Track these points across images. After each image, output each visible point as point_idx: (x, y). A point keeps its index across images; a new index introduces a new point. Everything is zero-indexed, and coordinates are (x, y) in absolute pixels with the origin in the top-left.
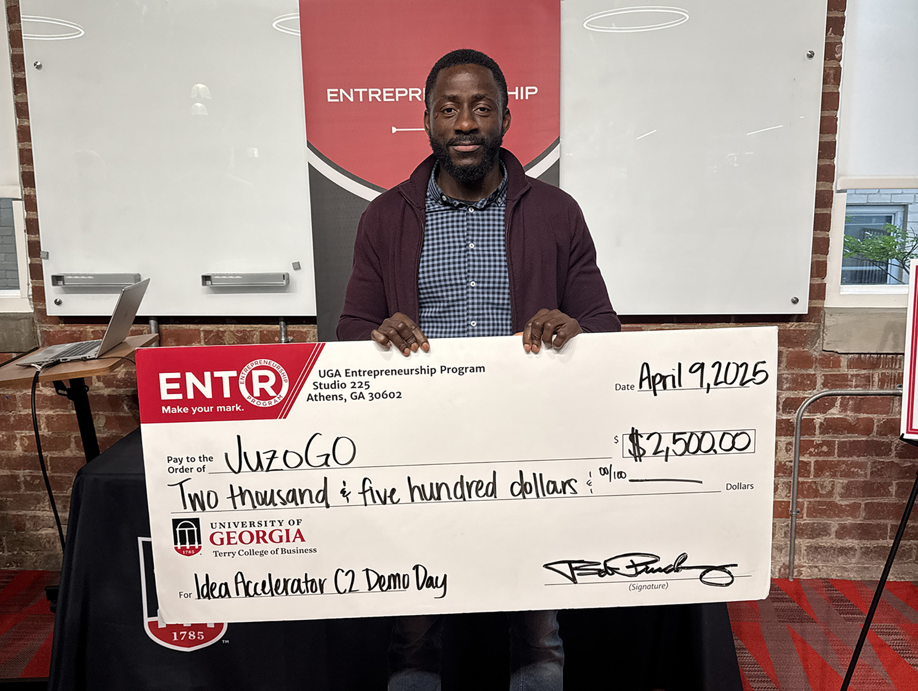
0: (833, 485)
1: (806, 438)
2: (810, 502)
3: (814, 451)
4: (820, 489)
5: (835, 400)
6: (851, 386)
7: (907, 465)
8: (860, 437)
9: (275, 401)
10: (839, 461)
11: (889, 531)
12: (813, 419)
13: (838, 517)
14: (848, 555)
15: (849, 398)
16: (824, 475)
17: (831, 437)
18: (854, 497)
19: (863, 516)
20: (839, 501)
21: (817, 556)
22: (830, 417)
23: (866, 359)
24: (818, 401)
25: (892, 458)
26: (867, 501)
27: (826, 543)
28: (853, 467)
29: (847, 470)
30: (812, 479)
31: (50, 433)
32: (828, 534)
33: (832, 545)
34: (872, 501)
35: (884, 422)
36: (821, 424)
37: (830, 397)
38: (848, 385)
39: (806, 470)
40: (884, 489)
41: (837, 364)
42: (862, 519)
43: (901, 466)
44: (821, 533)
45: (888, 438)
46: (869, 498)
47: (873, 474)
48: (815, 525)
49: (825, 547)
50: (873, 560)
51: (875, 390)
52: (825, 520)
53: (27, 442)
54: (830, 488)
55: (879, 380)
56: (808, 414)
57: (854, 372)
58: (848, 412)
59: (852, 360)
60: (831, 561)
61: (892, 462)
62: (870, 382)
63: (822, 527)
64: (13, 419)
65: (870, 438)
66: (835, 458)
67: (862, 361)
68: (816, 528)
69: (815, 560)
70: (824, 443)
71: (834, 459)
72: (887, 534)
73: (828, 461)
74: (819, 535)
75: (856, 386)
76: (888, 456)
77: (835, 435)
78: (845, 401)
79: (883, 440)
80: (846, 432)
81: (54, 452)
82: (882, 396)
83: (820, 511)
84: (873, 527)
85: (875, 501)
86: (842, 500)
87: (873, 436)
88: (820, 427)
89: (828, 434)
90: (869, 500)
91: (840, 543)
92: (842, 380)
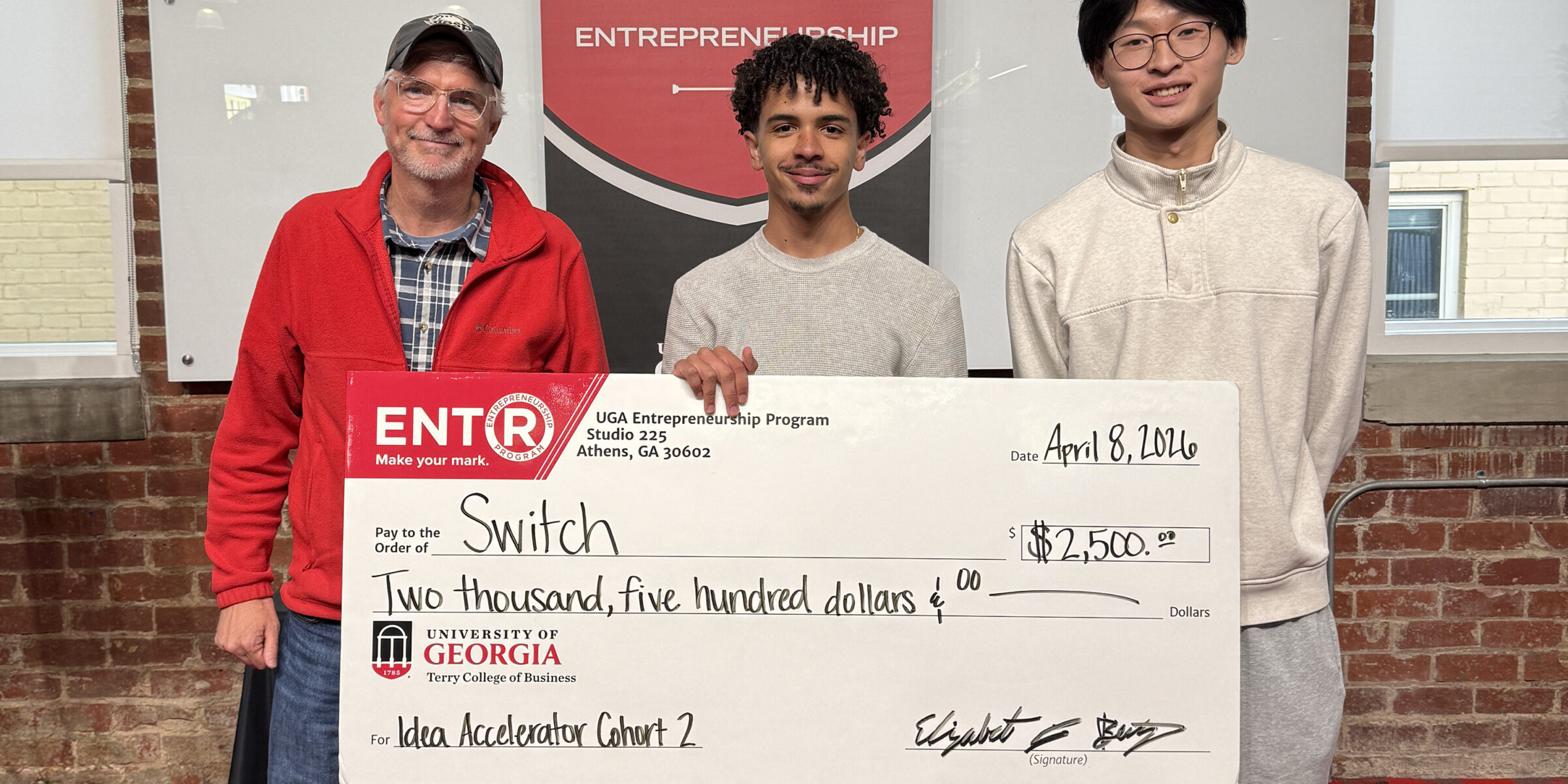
0: (1387, 628)
1: (1344, 556)
2: (1353, 656)
3: (1357, 576)
4: (1367, 635)
5: (1385, 496)
6: (1407, 475)
7: (1497, 595)
8: (1424, 554)
9: (534, 453)
10: (1394, 592)
11: (1474, 700)
12: (1353, 526)
13: (1397, 678)
14: (1415, 740)
15: (1406, 493)
16: (1372, 614)
17: (1381, 554)
18: (1419, 647)
19: (1435, 677)
20: (1398, 653)
21: (1367, 741)
22: (1379, 522)
23: (1428, 433)
24: (1359, 498)
25: (1474, 584)
26: (1439, 654)
27: (1380, 721)
28: (1416, 600)
29: (1407, 606)
30: (1356, 620)
31: (159, 569)
32: (1382, 706)
33: (1389, 724)
34: (1447, 653)
35: (1459, 529)
36: (1366, 534)
37: (1377, 492)
38: (1403, 473)
39: (1345, 605)
40: (1465, 634)
41: (1385, 442)
42: (1433, 681)
43: (1489, 597)
44: (1372, 705)
45: (1466, 553)
46: (1442, 648)
47: (1447, 610)
48: (1363, 692)
49: (1378, 727)
50: (1453, 747)
51: (1444, 480)
52: (1375, 685)
53: (120, 584)
54: (1382, 634)
55: (1449, 464)
56: (1345, 519)
57: (1411, 452)
58: (1405, 514)
59: (1407, 434)
60: (1389, 749)
61: (1474, 591)
62: (1435, 467)
63: (1372, 695)
64: (97, 548)
65: (1439, 554)
66: (1388, 587)
67: (1422, 435)
68: (1364, 697)
69: (1364, 748)
70: (1371, 563)
71: (1387, 589)
72: (1471, 704)
73: (1378, 591)
74: (1368, 709)
75: (1416, 475)
76: (1468, 581)
77: (1387, 551)
78: (1400, 497)
79: (1459, 557)
80: (1403, 545)
81: (164, 600)
82: (1454, 490)
83: (1369, 670)
84: (1449, 694)
85: (1451, 652)
86: (1401, 652)
87: (1445, 551)
88: (1364, 539)
89: (1376, 549)
90: (1443, 651)
91: (1400, 721)
92: (1393, 466)
